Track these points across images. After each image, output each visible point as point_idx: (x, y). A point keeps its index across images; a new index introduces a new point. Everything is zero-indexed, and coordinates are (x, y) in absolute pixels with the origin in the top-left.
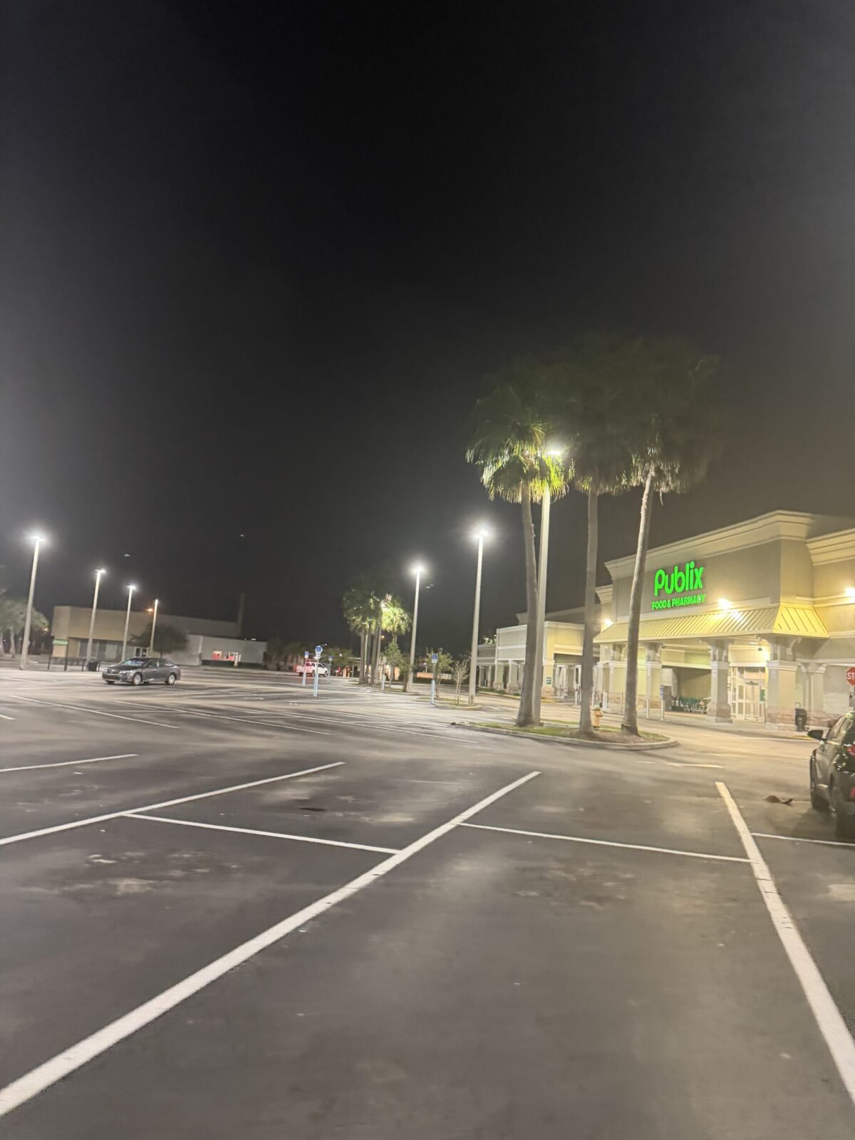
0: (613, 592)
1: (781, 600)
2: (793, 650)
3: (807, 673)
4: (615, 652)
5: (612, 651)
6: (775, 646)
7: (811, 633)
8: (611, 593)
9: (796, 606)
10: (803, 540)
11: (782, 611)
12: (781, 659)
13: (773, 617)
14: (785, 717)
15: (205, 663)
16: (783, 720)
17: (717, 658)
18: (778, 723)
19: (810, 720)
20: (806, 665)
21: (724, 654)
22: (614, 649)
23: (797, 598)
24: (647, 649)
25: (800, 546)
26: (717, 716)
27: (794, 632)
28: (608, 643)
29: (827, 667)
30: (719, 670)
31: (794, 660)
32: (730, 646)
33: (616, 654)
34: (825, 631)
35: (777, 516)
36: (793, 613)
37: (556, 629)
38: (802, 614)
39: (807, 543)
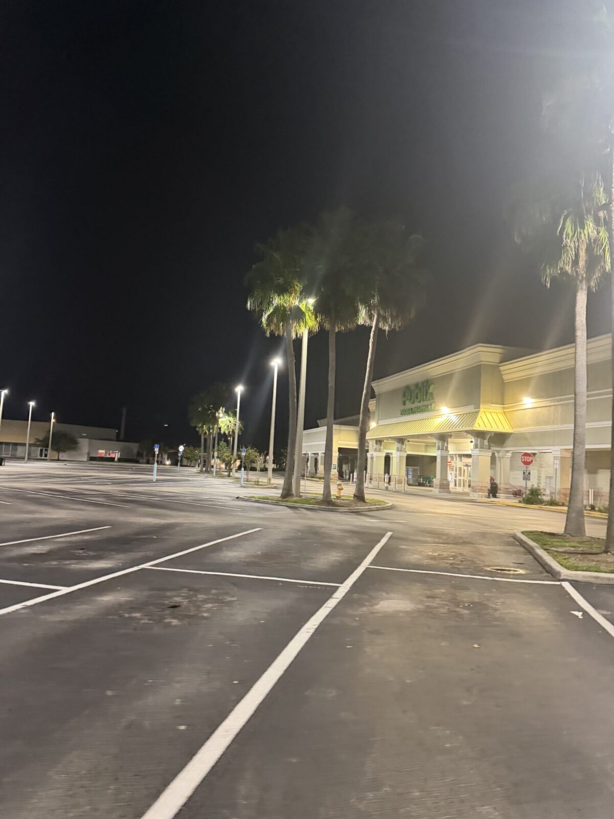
0: (376, 403)
1: (481, 406)
2: (489, 442)
3: (499, 457)
4: (377, 445)
5: (375, 445)
6: (476, 438)
7: (501, 429)
8: (375, 404)
9: (491, 410)
10: (497, 364)
11: (481, 414)
12: (480, 448)
13: (474, 419)
14: (483, 488)
15: (92, 459)
16: (481, 490)
17: (440, 448)
18: (479, 492)
19: (500, 490)
20: (498, 452)
21: (445, 445)
22: (376, 444)
23: (493, 405)
24: (396, 443)
25: (495, 369)
26: (440, 488)
27: (488, 429)
28: (372, 439)
29: (512, 453)
30: (441, 456)
31: (489, 449)
32: (449, 440)
33: (378, 447)
34: (511, 428)
35: (478, 347)
36: (489, 416)
37: (339, 430)
38: (495, 416)
39: (500, 366)
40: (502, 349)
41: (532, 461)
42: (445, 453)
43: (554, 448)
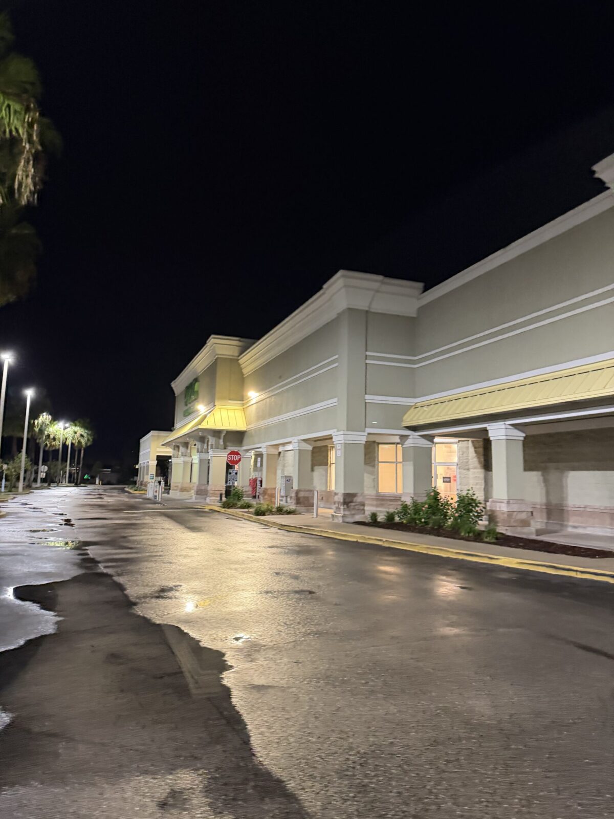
1: (217, 403)
6: (212, 438)
7: (233, 427)
9: (227, 407)
10: (236, 358)
11: (215, 411)
12: (215, 448)
13: (206, 417)
16: (214, 495)
23: (230, 401)
25: (234, 362)
27: (218, 426)
31: (225, 449)
34: (246, 426)
35: (212, 339)
36: (224, 413)
37: (158, 436)
38: (231, 414)
39: (238, 360)
40: (239, 341)
41: (240, 460)
42: (204, 456)
43: (264, 445)
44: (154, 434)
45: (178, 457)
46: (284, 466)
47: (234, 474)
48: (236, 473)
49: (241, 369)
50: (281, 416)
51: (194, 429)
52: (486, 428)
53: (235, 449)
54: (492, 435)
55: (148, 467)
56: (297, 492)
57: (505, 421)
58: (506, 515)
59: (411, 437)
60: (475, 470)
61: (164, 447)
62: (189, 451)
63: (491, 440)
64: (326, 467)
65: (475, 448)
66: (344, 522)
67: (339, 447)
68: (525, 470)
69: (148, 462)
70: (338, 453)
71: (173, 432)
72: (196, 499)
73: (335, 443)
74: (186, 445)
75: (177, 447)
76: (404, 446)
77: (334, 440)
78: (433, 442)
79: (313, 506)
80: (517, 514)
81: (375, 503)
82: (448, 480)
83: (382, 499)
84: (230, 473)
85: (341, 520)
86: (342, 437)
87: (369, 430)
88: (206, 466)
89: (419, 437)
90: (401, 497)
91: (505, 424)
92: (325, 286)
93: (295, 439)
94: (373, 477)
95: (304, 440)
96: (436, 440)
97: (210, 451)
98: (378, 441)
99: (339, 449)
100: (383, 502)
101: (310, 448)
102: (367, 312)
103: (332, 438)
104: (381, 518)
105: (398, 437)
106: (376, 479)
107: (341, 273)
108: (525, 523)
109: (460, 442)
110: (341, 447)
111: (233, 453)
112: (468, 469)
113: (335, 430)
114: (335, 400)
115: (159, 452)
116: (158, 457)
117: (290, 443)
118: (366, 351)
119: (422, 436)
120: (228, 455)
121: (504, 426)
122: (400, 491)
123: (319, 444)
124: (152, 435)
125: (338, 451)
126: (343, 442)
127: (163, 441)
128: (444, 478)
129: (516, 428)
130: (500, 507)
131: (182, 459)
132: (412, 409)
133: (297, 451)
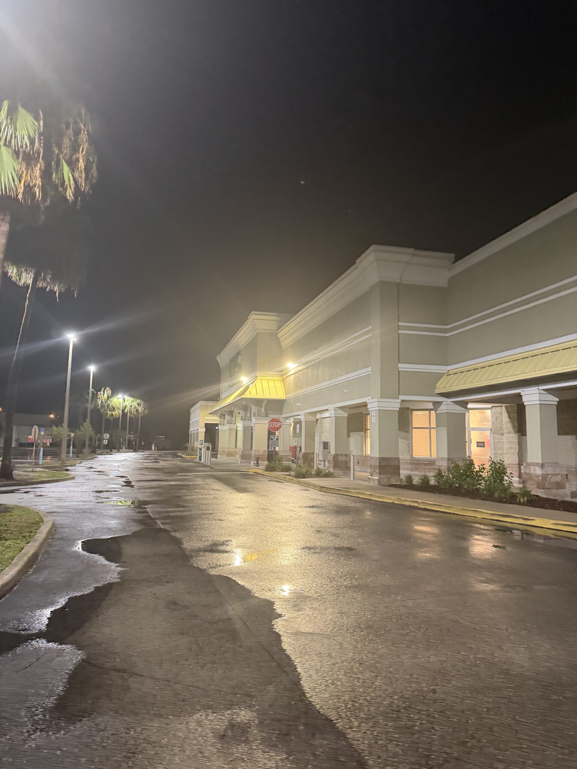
1: (258, 374)
2: (265, 409)
7: (274, 396)
9: (267, 378)
10: (274, 331)
11: (257, 382)
12: (258, 416)
23: (268, 372)
25: (274, 336)
27: (260, 396)
31: (266, 416)
34: (285, 395)
35: (253, 315)
36: (265, 384)
37: (206, 406)
38: (271, 384)
39: (277, 334)
40: (277, 316)
41: (280, 426)
42: (247, 423)
43: (302, 413)
44: (202, 404)
45: (224, 425)
46: (322, 432)
47: (275, 439)
48: (277, 439)
49: (280, 342)
50: (318, 386)
51: (238, 398)
52: (520, 393)
53: (276, 417)
54: (526, 400)
55: (198, 433)
56: (336, 456)
57: (539, 386)
58: (540, 478)
59: (444, 403)
60: (510, 435)
61: (212, 415)
62: (234, 419)
63: (525, 406)
64: (362, 433)
65: (508, 413)
66: (379, 484)
67: (373, 413)
68: (559, 434)
69: (198, 429)
70: (373, 419)
71: (219, 402)
72: (241, 463)
73: (369, 410)
74: (231, 413)
75: (222, 416)
76: (437, 412)
77: (368, 407)
78: (466, 408)
79: (350, 470)
80: (551, 477)
81: (410, 467)
82: (482, 444)
83: (417, 463)
84: (272, 439)
85: (376, 483)
86: (376, 404)
87: (402, 397)
88: (249, 432)
89: (453, 404)
90: (435, 462)
91: (538, 389)
92: (357, 261)
93: (331, 407)
94: (408, 442)
95: (341, 408)
96: (470, 406)
97: (253, 419)
98: (410, 408)
99: (374, 416)
100: (417, 466)
101: (346, 415)
102: (398, 285)
103: (366, 406)
104: (416, 481)
105: (431, 404)
106: (410, 444)
107: (373, 247)
108: (560, 486)
109: (494, 408)
110: (376, 414)
111: (273, 420)
112: (502, 434)
113: (370, 398)
114: (370, 369)
115: (207, 420)
116: (206, 424)
117: (327, 410)
118: (399, 321)
119: (456, 403)
120: (269, 422)
121: (537, 391)
122: (434, 456)
123: (354, 411)
124: (201, 405)
125: (373, 417)
126: (377, 408)
127: (211, 410)
128: (478, 442)
129: (549, 393)
130: (535, 470)
131: (228, 426)
132: (445, 376)
133: (334, 419)
